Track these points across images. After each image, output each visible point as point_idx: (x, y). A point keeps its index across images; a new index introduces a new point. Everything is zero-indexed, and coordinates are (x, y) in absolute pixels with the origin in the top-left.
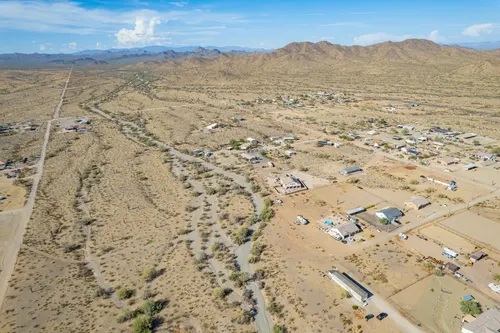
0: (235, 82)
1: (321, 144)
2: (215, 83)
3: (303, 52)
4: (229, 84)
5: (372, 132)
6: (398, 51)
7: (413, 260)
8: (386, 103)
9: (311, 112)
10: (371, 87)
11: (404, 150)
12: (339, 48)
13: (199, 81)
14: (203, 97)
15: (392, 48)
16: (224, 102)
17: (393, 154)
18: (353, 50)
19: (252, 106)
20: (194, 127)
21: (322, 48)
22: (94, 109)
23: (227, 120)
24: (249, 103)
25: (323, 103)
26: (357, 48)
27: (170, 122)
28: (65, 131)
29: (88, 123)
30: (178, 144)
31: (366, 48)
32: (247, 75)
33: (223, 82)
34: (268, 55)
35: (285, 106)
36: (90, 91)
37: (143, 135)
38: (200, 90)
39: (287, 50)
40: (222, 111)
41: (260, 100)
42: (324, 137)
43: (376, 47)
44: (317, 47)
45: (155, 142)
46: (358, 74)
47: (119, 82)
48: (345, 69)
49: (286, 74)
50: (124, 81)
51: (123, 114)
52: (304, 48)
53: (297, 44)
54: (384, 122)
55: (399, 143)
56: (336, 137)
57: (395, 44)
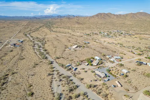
0: (81, 26)
2: (74, 26)
3: (103, 16)
6: (135, 16)
12: (114, 15)
13: (68, 25)
14: (70, 31)
15: (133, 15)
16: (78, 34)
18: (119, 16)
19: (91, 36)
20: (66, 47)
21: (108, 15)
22: (28, 35)
23: (81, 43)
24: (88, 35)
26: (120, 15)
27: (56, 43)
28: (10, 46)
29: (22, 42)
30: (58, 58)
31: (123, 15)
32: (85, 23)
33: (77, 26)
35: (104, 36)
36: (31, 28)
37: (42, 51)
38: (69, 28)
39: (97, 15)
40: (78, 38)
41: (93, 33)
43: (127, 15)
44: (107, 14)
45: (47, 55)
46: (124, 24)
47: (41, 25)
48: (118, 22)
49: (98, 23)
50: (43, 25)
51: (38, 38)
52: (103, 15)
53: (101, 14)
57: (133, 14)
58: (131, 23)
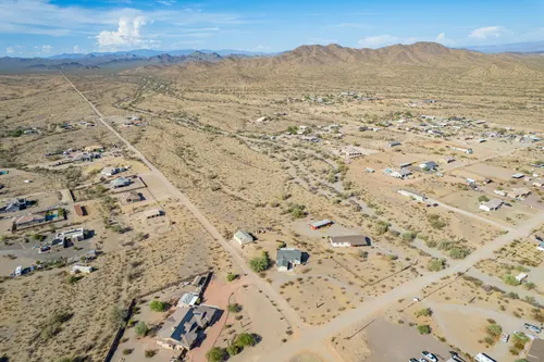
1: (363, 129)
3: (314, 55)
4: (250, 86)
5: (401, 121)
6: (408, 54)
7: (449, 185)
8: (407, 100)
9: (343, 108)
10: (389, 88)
11: (430, 132)
12: (350, 51)
15: (403, 51)
16: (257, 102)
17: (422, 135)
18: (363, 53)
19: (286, 104)
20: (244, 121)
21: (331, 51)
22: (133, 109)
23: (270, 115)
25: (349, 101)
27: (219, 117)
28: (125, 126)
29: (140, 119)
30: (240, 132)
31: (377, 51)
32: (262, 78)
34: (278, 58)
39: (297, 53)
40: (261, 109)
41: (290, 99)
42: (362, 125)
43: (386, 50)
44: (326, 49)
46: (373, 76)
48: (358, 72)
49: (300, 77)
51: (167, 112)
52: (314, 51)
53: (307, 47)
54: (409, 114)
55: (425, 128)
56: (373, 125)
57: (405, 47)
58: (393, 75)
